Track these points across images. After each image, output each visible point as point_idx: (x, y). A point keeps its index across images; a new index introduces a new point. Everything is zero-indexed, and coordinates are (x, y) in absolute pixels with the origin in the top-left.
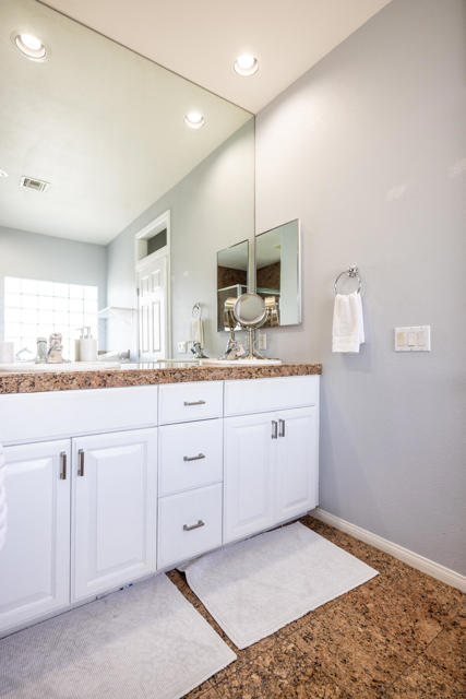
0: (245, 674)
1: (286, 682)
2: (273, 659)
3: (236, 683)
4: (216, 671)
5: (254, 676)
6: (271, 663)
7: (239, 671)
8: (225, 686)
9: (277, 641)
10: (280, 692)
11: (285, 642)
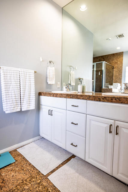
0: (40, 178)
1: (38, 189)
2: (45, 185)
3: (38, 177)
4: (41, 172)
5: (40, 181)
6: (44, 185)
7: (41, 177)
8: (37, 175)
9: (52, 186)
10: (35, 187)
11: (52, 189)
